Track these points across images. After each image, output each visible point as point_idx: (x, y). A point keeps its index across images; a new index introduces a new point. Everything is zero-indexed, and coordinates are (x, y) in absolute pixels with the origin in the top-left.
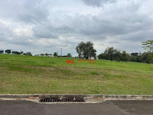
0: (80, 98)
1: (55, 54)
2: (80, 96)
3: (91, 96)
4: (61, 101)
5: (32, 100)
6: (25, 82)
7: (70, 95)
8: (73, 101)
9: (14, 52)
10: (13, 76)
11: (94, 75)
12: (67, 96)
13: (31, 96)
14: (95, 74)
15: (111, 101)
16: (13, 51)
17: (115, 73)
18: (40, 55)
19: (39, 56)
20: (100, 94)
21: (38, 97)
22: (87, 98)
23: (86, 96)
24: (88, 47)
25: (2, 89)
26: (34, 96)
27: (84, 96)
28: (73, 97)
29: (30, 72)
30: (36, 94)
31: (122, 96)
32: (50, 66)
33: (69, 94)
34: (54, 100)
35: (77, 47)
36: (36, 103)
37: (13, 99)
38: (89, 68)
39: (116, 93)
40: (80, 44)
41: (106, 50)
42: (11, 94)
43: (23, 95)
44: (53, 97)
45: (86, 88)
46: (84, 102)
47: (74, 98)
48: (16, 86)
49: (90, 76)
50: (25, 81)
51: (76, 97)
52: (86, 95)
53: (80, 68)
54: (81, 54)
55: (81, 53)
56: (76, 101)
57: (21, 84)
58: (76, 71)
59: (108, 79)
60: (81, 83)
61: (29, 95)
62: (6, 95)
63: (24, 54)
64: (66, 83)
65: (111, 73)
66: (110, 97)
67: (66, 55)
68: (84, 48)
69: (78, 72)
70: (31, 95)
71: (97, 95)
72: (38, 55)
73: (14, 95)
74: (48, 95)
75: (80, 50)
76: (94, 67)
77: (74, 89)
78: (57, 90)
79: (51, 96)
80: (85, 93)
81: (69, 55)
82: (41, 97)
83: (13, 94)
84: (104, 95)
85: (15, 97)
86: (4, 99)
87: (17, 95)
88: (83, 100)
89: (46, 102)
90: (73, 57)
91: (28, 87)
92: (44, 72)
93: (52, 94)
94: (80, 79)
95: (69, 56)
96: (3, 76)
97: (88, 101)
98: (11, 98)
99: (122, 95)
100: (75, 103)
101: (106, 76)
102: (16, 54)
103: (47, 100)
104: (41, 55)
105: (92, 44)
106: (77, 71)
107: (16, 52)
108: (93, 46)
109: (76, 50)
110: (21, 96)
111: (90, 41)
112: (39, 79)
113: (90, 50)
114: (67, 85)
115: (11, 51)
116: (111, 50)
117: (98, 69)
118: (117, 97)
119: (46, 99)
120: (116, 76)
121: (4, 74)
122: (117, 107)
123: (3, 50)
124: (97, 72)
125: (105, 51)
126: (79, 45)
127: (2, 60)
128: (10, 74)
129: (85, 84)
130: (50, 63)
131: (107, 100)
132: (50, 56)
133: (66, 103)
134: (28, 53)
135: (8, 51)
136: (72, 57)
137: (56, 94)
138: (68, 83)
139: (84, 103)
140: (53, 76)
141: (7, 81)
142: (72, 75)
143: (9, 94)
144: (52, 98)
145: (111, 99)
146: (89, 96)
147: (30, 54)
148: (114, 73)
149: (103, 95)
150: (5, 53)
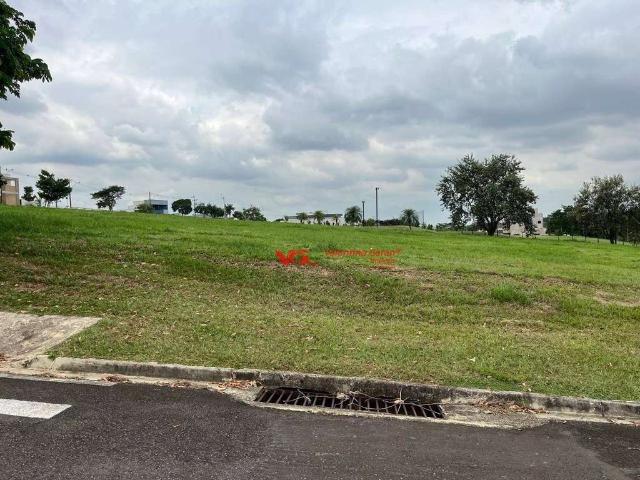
0: (423, 400)
1: (353, 215)
2: (425, 390)
3: (475, 393)
4: (338, 407)
5: (229, 391)
6: (216, 322)
7: (381, 384)
8: (392, 411)
9: (201, 209)
10: (181, 296)
11: (508, 306)
12: (368, 384)
13: (229, 375)
14: (508, 300)
15: (569, 425)
16: (198, 203)
17: (612, 298)
18: (293, 217)
19: (290, 221)
20: (520, 389)
21: (254, 383)
22: (456, 401)
23: (450, 394)
24: (495, 180)
25: (132, 344)
26: (239, 376)
27: (445, 392)
28: (394, 391)
29: (240, 285)
30: (249, 371)
31: (629, 408)
32: (317, 263)
33: (377, 380)
34: (312, 399)
35: (446, 180)
36: (241, 404)
37: (166, 381)
38: (485, 271)
39: (597, 393)
40: (460, 166)
41: (585, 192)
42: (159, 363)
43: (201, 368)
44: (309, 385)
45: (461, 357)
46: (441, 417)
47: (397, 397)
48: (180, 334)
49: (486, 307)
50: (216, 318)
51: (407, 392)
52: (451, 390)
53: (443, 272)
54: (460, 211)
55: (464, 208)
56: (402, 412)
57: (202, 328)
58: (423, 285)
59: (574, 325)
60: (438, 338)
61: (223, 370)
62: (144, 366)
63: (237, 215)
64: (374, 331)
65: (595, 298)
66: (570, 406)
67: (397, 216)
68: (477, 186)
69: (431, 289)
70: (228, 370)
71: (505, 393)
72: (287, 218)
73: (171, 366)
74: (291, 378)
75: (459, 195)
76: (510, 270)
77: (405, 362)
78: (332, 360)
79: (302, 381)
80: (450, 381)
81: (410, 218)
82: (265, 382)
83: (166, 362)
84: (538, 395)
85: (175, 373)
86: (135, 380)
87: (181, 367)
88: (436, 408)
89: (281, 402)
90: (430, 227)
91: (224, 339)
92: (291, 283)
93: (310, 375)
94: (439, 321)
95: (409, 221)
96: (144, 296)
97: (457, 416)
98: (160, 376)
99: (629, 403)
100: (396, 420)
101: (567, 313)
102: (209, 216)
103: (285, 398)
104: (297, 217)
105: (515, 167)
106: (430, 285)
107: (209, 206)
108: (520, 174)
109: (441, 196)
110: (193, 371)
111: (504, 154)
112: (269, 313)
113: (505, 192)
114: (375, 344)
115: (193, 203)
116: (608, 193)
117: (529, 280)
118: (603, 409)
119: (284, 391)
120: (615, 313)
121: (151, 288)
122: (591, 454)
123: (166, 202)
124: (523, 291)
125: (578, 195)
126: (454, 173)
127: (152, 236)
128: (169, 288)
129: (455, 340)
130: (320, 248)
131: (552, 422)
132: (331, 221)
133: (360, 414)
134: (248, 211)
135: (183, 206)
136: (424, 227)
137: (326, 373)
138: (381, 333)
139: (438, 420)
140: (323, 303)
141: (154, 315)
142: (405, 303)
143: (154, 364)
144: (309, 391)
145: (572, 419)
146: (465, 395)
147: (258, 214)
148: (607, 299)
149: (533, 394)
150: (170, 211)
